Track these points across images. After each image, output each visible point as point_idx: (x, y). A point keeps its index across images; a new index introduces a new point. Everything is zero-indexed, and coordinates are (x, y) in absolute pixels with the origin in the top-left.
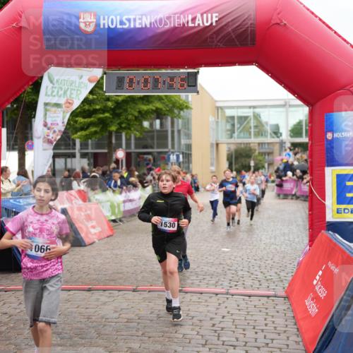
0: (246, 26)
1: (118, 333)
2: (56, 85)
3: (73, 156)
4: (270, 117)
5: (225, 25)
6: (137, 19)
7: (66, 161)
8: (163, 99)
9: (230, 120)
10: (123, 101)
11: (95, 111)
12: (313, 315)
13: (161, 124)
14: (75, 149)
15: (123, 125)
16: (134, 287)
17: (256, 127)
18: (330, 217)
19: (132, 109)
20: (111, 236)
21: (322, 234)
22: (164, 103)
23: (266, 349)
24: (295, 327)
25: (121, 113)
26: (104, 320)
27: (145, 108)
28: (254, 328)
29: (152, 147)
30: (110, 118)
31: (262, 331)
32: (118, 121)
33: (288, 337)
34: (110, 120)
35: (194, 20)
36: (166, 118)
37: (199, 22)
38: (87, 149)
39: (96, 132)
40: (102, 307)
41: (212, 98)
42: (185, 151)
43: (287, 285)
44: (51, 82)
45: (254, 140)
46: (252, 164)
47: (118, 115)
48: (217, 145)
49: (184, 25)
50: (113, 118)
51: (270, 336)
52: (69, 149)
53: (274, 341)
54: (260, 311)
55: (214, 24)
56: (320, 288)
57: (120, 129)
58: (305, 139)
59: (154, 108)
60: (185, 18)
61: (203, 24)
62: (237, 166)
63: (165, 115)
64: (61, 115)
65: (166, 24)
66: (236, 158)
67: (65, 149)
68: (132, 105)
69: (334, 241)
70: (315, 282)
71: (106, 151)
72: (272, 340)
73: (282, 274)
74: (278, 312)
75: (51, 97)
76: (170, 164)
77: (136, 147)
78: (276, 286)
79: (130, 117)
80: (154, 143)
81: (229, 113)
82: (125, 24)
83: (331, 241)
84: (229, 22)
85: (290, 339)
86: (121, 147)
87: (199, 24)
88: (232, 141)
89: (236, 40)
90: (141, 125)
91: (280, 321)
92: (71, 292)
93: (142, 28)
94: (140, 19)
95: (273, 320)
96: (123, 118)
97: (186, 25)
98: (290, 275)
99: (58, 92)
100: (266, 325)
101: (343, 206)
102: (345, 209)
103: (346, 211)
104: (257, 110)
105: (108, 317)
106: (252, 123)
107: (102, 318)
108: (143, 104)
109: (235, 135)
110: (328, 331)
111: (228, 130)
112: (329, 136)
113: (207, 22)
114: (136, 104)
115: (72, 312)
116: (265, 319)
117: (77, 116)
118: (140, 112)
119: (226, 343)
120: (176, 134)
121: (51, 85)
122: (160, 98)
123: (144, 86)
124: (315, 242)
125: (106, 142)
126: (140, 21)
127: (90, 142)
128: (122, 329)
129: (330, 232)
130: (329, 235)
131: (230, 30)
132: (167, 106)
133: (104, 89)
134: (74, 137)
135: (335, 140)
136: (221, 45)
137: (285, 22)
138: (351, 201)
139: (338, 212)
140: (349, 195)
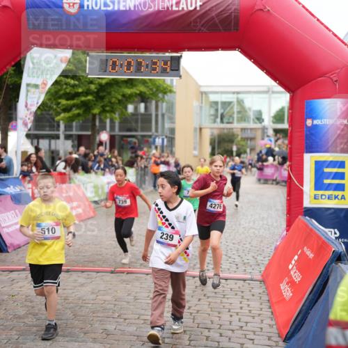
0: (230, 11)
1: (94, 315)
3: (57, 137)
4: (253, 103)
5: (209, 10)
6: (121, 2)
7: (50, 142)
8: (147, 83)
9: (214, 105)
10: (107, 84)
11: (77, 95)
12: (287, 299)
13: (146, 108)
14: (59, 131)
15: (108, 108)
16: (113, 269)
17: (239, 112)
18: (308, 202)
19: (116, 92)
20: (92, 217)
21: (300, 219)
22: (148, 87)
23: (240, 332)
24: (270, 310)
25: (104, 96)
26: (81, 301)
27: (128, 91)
28: (229, 311)
29: (136, 131)
30: (93, 100)
31: (237, 314)
32: (102, 104)
33: (262, 321)
34: (93, 103)
35: (178, 4)
36: (151, 102)
37: (183, 6)
38: (72, 130)
39: (79, 115)
40: (79, 288)
41: (197, 83)
42: (168, 135)
43: (263, 269)
44: (33, 63)
45: (236, 126)
46: (235, 149)
47: (102, 98)
48: (201, 129)
49: (168, 8)
50: (97, 101)
51: (245, 319)
52: (54, 131)
53: (248, 324)
54: (236, 294)
55: (198, 9)
56: (295, 272)
57: (104, 111)
58: (285, 126)
59: (138, 92)
60: (169, 1)
61: (187, 8)
62: (220, 151)
63: (148, 98)
65: (150, 7)
66: (219, 143)
67: (50, 130)
68: (116, 88)
69: (311, 226)
70: (290, 267)
71: (89, 133)
72: (247, 323)
73: (260, 258)
74: (253, 295)
75: (31, 78)
76: (153, 147)
77: (121, 130)
78: (253, 269)
79: (113, 100)
80: (138, 127)
81: (213, 98)
82: (109, 6)
83: (307, 226)
84: (212, 7)
85: (264, 322)
86: (105, 130)
87: (183, 8)
88: (215, 125)
89: (219, 25)
90: (126, 108)
91: (255, 304)
93: (126, 10)
94: (124, 2)
95: (249, 303)
96: (106, 100)
97: (170, 9)
98: (267, 259)
100: (241, 308)
101: (320, 193)
102: (322, 195)
103: (324, 197)
104: (241, 96)
105: (84, 298)
106: (236, 109)
107: (79, 299)
108: (127, 87)
109: (219, 120)
110: (301, 315)
111: (212, 115)
112: (309, 123)
113: (191, 6)
114: (120, 87)
116: (241, 303)
117: (60, 97)
118: (124, 96)
119: (200, 326)
120: (160, 117)
122: (144, 82)
123: (127, 69)
124: (292, 227)
125: (90, 124)
126: (124, 4)
127: (74, 124)
128: (99, 311)
129: (307, 217)
130: (306, 221)
131: (214, 14)
132: (151, 89)
133: (87, 72)
134: (57, 118)
135: (314, 126)
136: (204, 30)
137: (268, 8)
138: (328, 187)
139: (315, 198)
140: (327, 181)
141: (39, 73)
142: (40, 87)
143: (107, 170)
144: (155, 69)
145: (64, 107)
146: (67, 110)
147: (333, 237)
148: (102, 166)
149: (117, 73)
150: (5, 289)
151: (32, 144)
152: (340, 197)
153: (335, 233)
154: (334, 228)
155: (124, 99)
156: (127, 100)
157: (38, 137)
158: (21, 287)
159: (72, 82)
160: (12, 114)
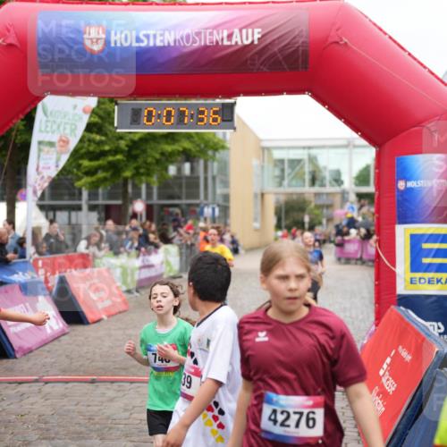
0: (297, 45)
2: (50, 118)
3: (79, 208)
4: (329, 161)
5: (270, 44)
6: (158, 36)
7: (70, 215)
8: (193, 138)
9: (278, 164)
10: (142, 139)
11: (103, 154)
13: (192, 169)
14: (80, 199)
15: (142, 171)
17: (311, 172)
18: (402, 288)
19: (152, 149)
20: (125, 311)
21: (392, 311)
22: (193, 142)
24: (356, 430)
25: (138, 155)
26: (110, 421)
27: (169, 148)
29: (179, 198)
30: (123, 161)
32: (135, 165)
33: (346, 444)
34: (124, 164)
35: (230, 36)
36: (198, 162)
37: (236, 39)
38: (97, 199)
39: (105, 179)
40: (108, 404)
41: (256, 136)
42: (220, 201)
44: (45, 114)
45: (308, 190)
46: (307, 219)
47: (135, 158)
48: (262, 195)
49: (217, 42)
50: (128, 160)
52: (74, 200)
55: (256, 42)
56: (388, 380)
57: (137, 174)
58: (371, 189)
59: (181, 149)
60: (218, 34)
61: (242, 42)
62: (288, 222)
63: (195, 157)
64: (54, 157)
65: (194, 42)
66: (287, 212)
67: (69, 200)
68: (152, 144)
69: (407, 320)
70: (381, 372)
71: (119, 202)
75: (44, 134)
76: (202, 219)
77: (160, 197)
79: (150, 160)
80: (181, 192)
81: (277, 155)
82: (142, 41)
83: (402, 319)
84: (274, 41)
85: (349, 445)
86: (140, 197)
87: (236, 43)
88: (281, 190)
89: (283, 63)
90: (166, 169)
92: (70, 385)
93: (164, 47)
94: (161, 35)
96: (140, 160)
97: (220, 43)
99: (52, 127)
101: (418, 275)
102: (420, 279)
103: (422, 281)
104: (313, 152)
105: (115, 417)
106: (307, 169)
107: (108, 418)
108: (167, 143)
109: (286, 182)
111: (277, 177)
112: (401, 185)
113: (247, 39)
114: (159, 143)
115: (69, 411)
117: (82, 157)
118: (163, 154)
120: (210, 181)
121: (45, 118)
122: (189, 136)
123: (167, 121)
124: (383, 320)
125: (120, 191)
126: (162, 38)
127: (100, 191)
128: (133, 433)
129: (402, 308)
130: (399, 312)
131: (276, 49)
132: (198, 145)
133: (116, 125)
134: (78, 184)
135: (408, 190)
136: (265, 69)
137: (346, 40)
138: (428, 268)
139: (411, 283)
140: (426, 261)
141: (55, 127)
142: (57, 145)
143: (143, 249)
144: (202, 120)
145: (86, 169)
146: (90, 173)
147: (436, 332)
148: (136, 244)
149: (154, 126)
150: (12, 406)
151: (47, 217)
152: (443, 281)
153: (439, 328)
154: (437, 321)
155: (163, 159)
156: (167, 160)
157: (54, 209)
158: (32, 404)
159: (98, 138)
160: (20, 180)
